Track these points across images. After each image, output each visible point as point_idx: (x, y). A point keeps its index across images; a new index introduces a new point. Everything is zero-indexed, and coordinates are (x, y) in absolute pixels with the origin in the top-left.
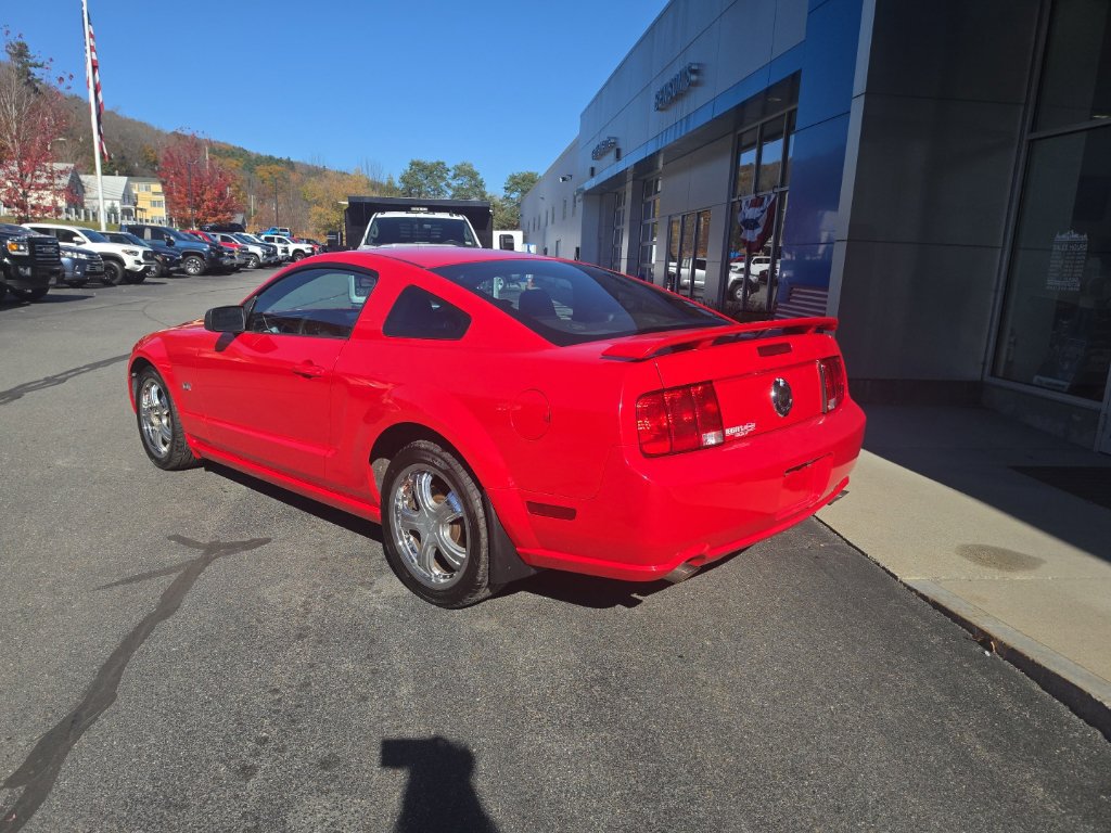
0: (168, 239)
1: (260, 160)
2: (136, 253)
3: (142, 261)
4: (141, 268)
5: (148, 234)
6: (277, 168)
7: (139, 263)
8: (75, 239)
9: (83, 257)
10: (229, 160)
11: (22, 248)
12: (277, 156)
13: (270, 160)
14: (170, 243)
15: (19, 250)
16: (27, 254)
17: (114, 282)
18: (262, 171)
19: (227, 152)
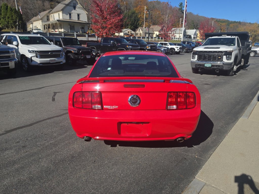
0: (190, 44)
1: (232, 22)
2: (178, 48)
3: (179, 49)
4: (179, 51)
5: (186, 43)
6: (236, 24)
7: (178, 50)
8: (167, 45)
9: (166, 49)
10: (223, 23)
11: (149, 47)
12: (237, 21)
13: (235, 22)
14: (191, 45)
15: (149, 48)
16: (150, 49)
17: (173, 54)
18: (231, 25)
19: (223, 21)
